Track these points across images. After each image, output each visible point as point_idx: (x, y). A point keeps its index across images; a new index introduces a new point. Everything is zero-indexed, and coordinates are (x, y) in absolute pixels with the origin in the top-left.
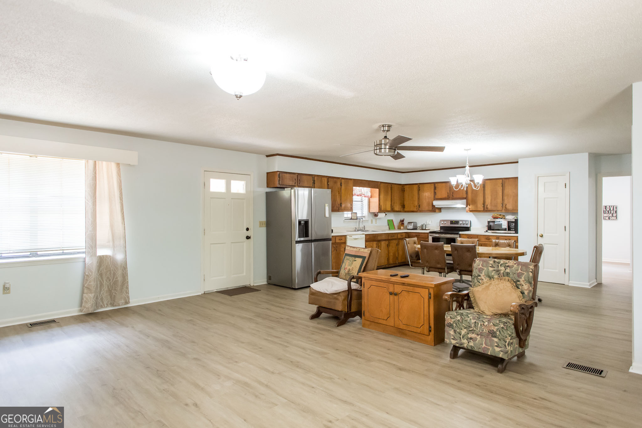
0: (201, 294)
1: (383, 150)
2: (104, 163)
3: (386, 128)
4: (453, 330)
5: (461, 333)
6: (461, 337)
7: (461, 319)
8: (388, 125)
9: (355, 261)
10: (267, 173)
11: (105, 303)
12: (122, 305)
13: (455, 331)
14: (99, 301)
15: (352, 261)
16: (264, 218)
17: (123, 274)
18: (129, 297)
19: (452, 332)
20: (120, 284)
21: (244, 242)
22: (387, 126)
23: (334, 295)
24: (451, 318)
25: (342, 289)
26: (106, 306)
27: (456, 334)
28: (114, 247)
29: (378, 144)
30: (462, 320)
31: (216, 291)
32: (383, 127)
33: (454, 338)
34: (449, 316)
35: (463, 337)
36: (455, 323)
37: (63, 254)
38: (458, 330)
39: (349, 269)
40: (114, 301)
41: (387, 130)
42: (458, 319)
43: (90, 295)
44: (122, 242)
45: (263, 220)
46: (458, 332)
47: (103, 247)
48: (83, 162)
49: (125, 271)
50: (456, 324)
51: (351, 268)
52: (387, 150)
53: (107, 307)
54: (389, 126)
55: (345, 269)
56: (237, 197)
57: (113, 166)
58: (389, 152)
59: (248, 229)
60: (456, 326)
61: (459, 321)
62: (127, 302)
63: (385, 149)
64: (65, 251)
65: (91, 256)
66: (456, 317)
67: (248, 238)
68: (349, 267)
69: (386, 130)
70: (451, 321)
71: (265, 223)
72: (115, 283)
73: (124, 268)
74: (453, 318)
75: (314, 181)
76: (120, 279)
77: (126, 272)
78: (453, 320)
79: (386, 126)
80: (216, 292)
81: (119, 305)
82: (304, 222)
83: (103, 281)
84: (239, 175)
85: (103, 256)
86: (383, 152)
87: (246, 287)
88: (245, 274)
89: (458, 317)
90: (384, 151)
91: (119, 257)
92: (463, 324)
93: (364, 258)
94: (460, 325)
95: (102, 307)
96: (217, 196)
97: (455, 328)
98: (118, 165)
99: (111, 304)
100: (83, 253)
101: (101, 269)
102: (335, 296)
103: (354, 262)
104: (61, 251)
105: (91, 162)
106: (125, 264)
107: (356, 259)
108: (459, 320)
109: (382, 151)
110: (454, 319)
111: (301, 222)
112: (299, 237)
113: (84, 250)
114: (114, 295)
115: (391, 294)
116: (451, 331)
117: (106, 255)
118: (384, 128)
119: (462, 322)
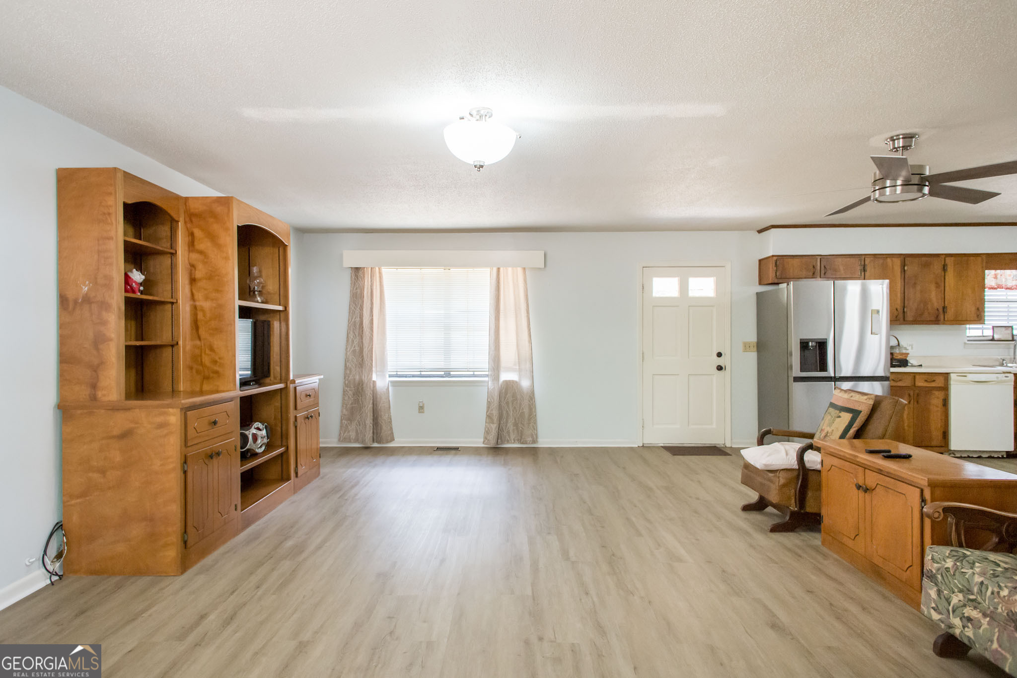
0: (637, 446)
1: (888, 190)
2: (510, 269)
3: (899, 143)
4: (935, 589)
5: (950, 600)
6: (950, 608)
7: (953, 567)
8: (903, 135)
9: (839, 417)
10: (760, 261)
11: (512, 437)
12: (529, 443)
13: (939, 592)
14: (504, 434)
15: (834, 417)
16: (753, 338)
17: (530, 406)
18: (537, 435)
19: (933, 593)
20: (527, 416)
21: (714, 375)
22: (903, 138)
23: (768, 473)
24: (932, 559)
25: (781, 463)
26: (513, 441)
27: (941, 598)
28: (520, 370)
29: (877, 178)
30: (956, 570)
31: (662, 445)
32: (893, 140)
33: (936, 608)
34: (931, 556)
35: (954, 611)
36: (940, 572)
37: (474, 376)
38: (945, 592)
39: (828, 432)
40: (521, 437)
41: (903, 147)
42: (946, 566)
43: (492, 425)
44: (528, 365)
45: (752, 341)
46: (945, 597)
47: (509, 369)
48: (488, 270)
49: (532, 401)
50: (942, 575)
51: (830, 430)
52: (899, 189)
53: (513, 443)
54: (909, 137)
55: (822, 430)
56: (702, 304)
57: (520, 271)
58: (903, 191)
59: (719, 355)
60: (943, 582)
61: (947, 571)
62: (534, 442)
63: (894, 188)
64: (476, 373)
65: (493, 380)
66: (945, 561)
67: (720, 368)
68: (828, 428)
69: (899, 147)
70: (932, 566)
71: (755, 345)
72: (522, 414)
73: (532, 397)
74: (939, 561)
75: (864, 266)
76: (526, 411)
77: (533, 404)
78: (936, 565)
79: (899, 139)
80: (662, 447)
81: (526, 443)
82: (814, 344)
83: (510, 411)
84: (703, 269)
85: (510, 381)
86: (888, 193)
87: (715, 446)
88: (714, 426)
89: (947, 561)
90: (891, 191)
91: (525, 384)
92: (956, 581)
93: (855, 413)
94: (950, 582)
95: (508, 442)
96: (666, 303)
97: (940, 585)
98: (524, 269)
99: (518, 440)
100: (487, 376)
101: (507, 396)
102: (771, 475)
103: (836, 419)
104: (472, 373)
105: (495, 270)
106: (532, 392)
107: (841, 414)
108: (947, 569)
109: (885, 192)
110: (938, 563)
111: (808, 343)
112: (802, 370)
113: (487, 373)
114: (521, 430)
115: (859, 487)
116: (931, 589)
117: (513, 381)
118: (894, 144)
119: (954, 575)
